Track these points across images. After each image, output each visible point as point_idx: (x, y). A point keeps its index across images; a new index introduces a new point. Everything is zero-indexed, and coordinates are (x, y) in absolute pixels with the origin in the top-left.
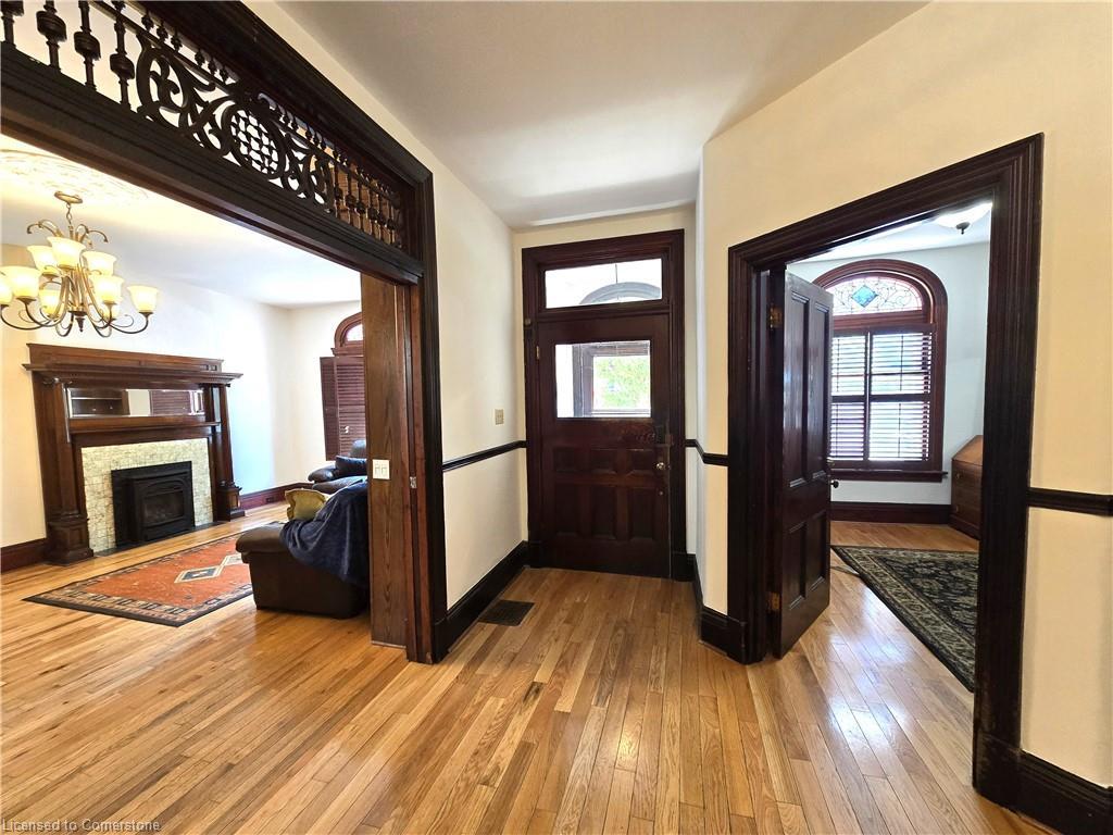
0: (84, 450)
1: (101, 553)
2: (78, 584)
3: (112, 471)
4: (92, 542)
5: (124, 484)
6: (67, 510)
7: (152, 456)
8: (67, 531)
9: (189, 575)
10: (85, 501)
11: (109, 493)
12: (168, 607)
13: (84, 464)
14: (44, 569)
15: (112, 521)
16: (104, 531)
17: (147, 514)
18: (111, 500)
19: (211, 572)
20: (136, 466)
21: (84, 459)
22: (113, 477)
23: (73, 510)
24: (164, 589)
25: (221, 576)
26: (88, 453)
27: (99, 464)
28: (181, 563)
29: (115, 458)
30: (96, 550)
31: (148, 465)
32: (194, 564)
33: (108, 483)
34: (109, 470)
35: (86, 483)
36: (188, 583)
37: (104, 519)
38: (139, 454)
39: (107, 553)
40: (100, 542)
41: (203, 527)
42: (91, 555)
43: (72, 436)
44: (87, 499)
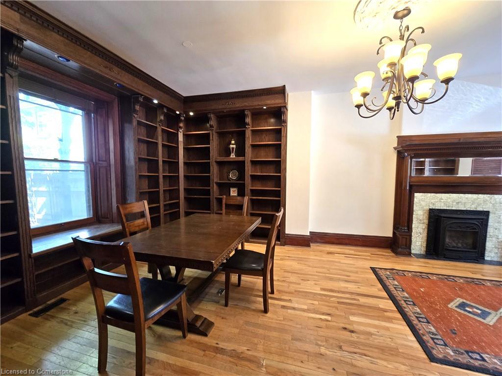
0: (416, 195)
1: (416, 255)
2: (394, 271)
3: (430, 209)
4: (412, 247)
5: (436, 218)
6: (402, 226)
7: (458, 203)
8: (400, 237)
9: (462, 306)
10: (412, 223)
11: (426, 221)
12: (433, 330)
13: (415, 202)
14: (388, 253)
15: (425, 238)
16: (420, 243)
17: (447, 240)
18: (427, 226)
19: (484, 315)
20: (445, 208)
21: (415, 199)
22: (430, 212)
23: (405, 227)
24: (438, 307)
25: (494, 326)
26: (418, 196)
27: (423, 203)
28: (461, 289)
29: (433, 201)
30: (413, 252)
31: (453, 208)
32: (470, 295)
33: (426, 216)
34: (428, 208)
35: (414, 213)
36: (459, 314)
37: (421, 236)
38: (449, 200)
39: (419, 256)
40: (417, 248)
41: (491, 263)
42: (409, 254)
43: (411, 186)
44: (414, 222)
